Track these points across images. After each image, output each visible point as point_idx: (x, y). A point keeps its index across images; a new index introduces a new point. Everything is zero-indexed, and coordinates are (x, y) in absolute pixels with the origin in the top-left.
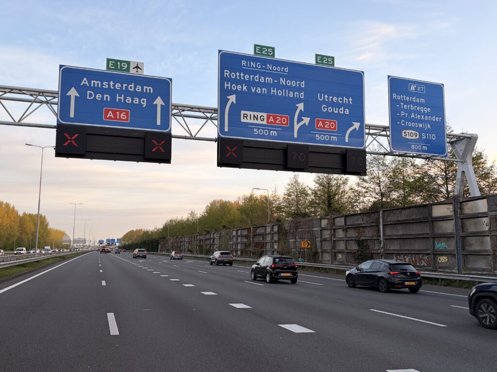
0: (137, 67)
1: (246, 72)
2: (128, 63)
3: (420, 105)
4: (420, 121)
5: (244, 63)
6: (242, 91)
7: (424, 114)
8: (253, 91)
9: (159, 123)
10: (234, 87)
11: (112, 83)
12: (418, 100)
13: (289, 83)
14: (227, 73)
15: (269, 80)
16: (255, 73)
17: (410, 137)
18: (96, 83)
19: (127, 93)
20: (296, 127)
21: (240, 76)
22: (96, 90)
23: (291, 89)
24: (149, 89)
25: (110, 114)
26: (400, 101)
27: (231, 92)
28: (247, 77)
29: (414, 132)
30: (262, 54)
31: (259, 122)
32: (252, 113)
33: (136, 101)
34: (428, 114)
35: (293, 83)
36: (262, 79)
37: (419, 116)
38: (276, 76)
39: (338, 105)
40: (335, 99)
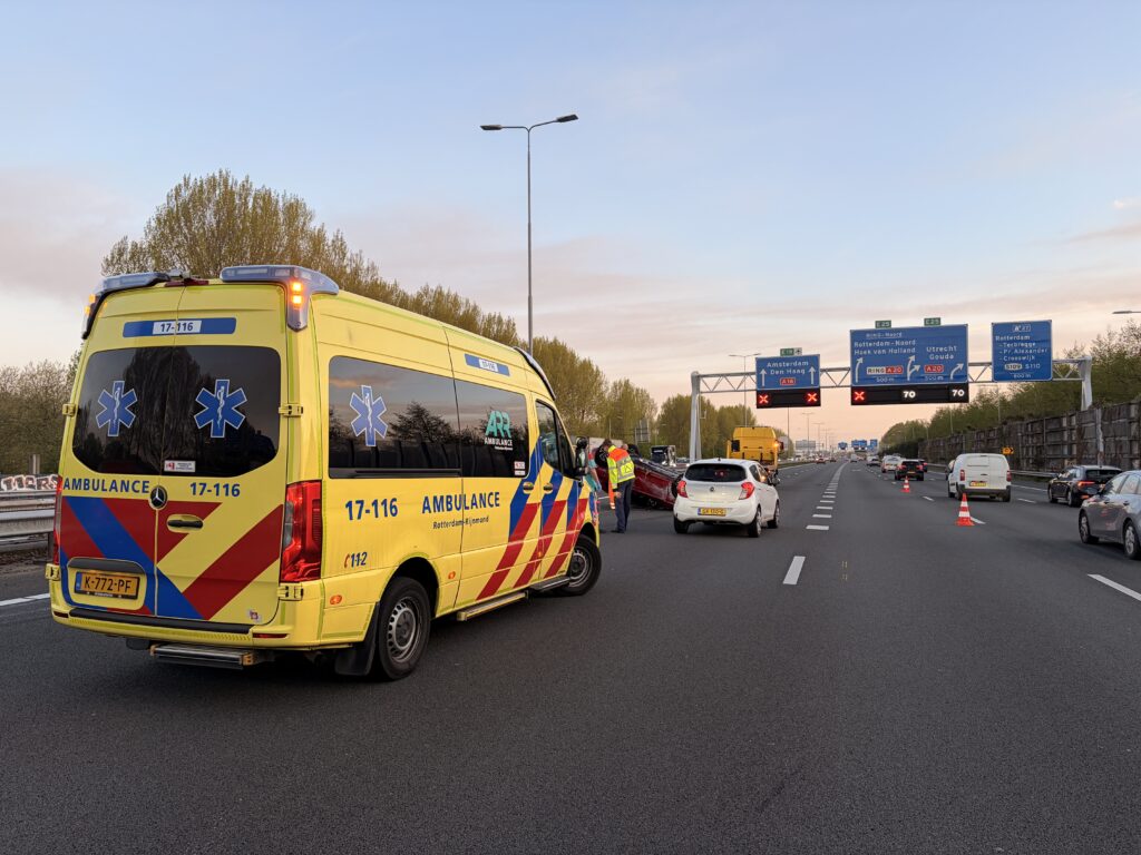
0: (798, 351)
1: (870, 341)
2: (793, 349)
3: (1024, 341)
4: (1024, 355)
5: (868, 335)
6: (867, 355)
7: (1029, 349)
8: (875, 353)
9: (812, 382)
10: (862, 353)
11: (784, 363)
12: (1022, 338)
13: (903, 343)
14: (856, 344)
15: (887, 343)
16: (876, 341)
17: (1013, 369)
18: (775, 365)
19: (793, 368)
20: (909, 373)
21: (866, 345)
22: (776, 369)
23: (904, 347)
24: (806, 363)
25: (784, 382)
26: (1004, 341)
27: (860, 356)
28: (871, 344)
29: (1017, 364)
30: (881, 327)
31: (880, 373)
32: (875, 368)
33: (799, 371)
34: (1033, 348)
35: (907, 343)
36: (882, 344)
37: (1023, 351)
38: (893, 340)
39: (944, 353)
40: (941, 349)
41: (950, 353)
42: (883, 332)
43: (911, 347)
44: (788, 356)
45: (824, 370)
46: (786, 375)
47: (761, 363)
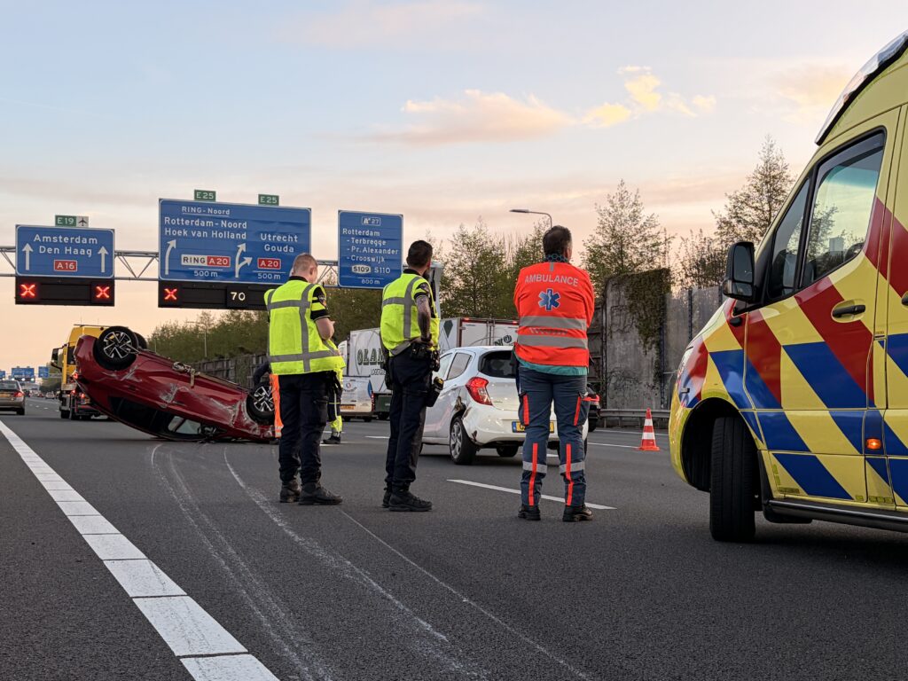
0: (83, 221)
1: (186, 217)
2: (74, 218)
3: (374, 238)
4: (373, 255)
5: (184, 208)
6: (182, 236)
7: (378, 248)
8: (194, 235)
9: (103, 271)
10: (175, 233)
11: (60, 238)
12: (372, 234)
13: (230, 225)
14: (167, 220)
15: (210, 223)
16: (195, 218)
17: (360, 272)
18: (46, 238)
19: (74, 245)
20: (238, 267)
21: (180, 222)
22: (47, 245)
23: (232, 230)
24: (93, 240)
25: (60, 265)
26: (351, 236)
27: (172, 238)
28: (187, 222)
29: (365, 266)
30: (202, 199)
31: (200, 264)
32: (193, 256)
33: (83, 252)
34: (383, 247)
35: (235, 225)
36: (203, 224)
37: (372, 250)
38: (217, 219)
39: (282, 245)
40: (279, 238)
41: (291, 244)
42: (205, 207)
43: (240, 231)
44: (67, 227)
45: (120, 254)
46: (62, 255)
47: (25, 233)
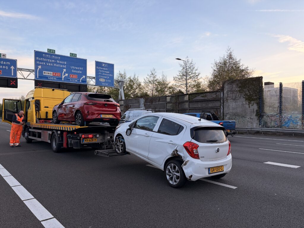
0: (4, 55)
1: (45, 58)
3: (106, 70)
4: (106, 76)
5: (44, 55)
6: (43, 65)
7: (107, 74)
8: (47, 64)
9: (13, 75)
10: (40, 63)
12: (105, 69)
13: (60, 62)
14: (37, 58)
15: (53, 61)
16: (48, 58)
17: (102, 81)
20: (63, 77)
21: (42, 59)
23: (61, 64)
24: (8, 63)
26: (99, 69)
27: (39, 65)
28: (45, 60)
29: (103, 79)
30: (50, 52)
31: (50, 75)
32: (47, 72)
33: (4, 67)
34: (108, 74)
35: (62, 62)
36: (51, 61)
37: (105, 74)
38: (56, 60)
39: (78, 70)
40: (77, 68)
41: (80, 70)
42: (51, 55)
43: (64, 65)
